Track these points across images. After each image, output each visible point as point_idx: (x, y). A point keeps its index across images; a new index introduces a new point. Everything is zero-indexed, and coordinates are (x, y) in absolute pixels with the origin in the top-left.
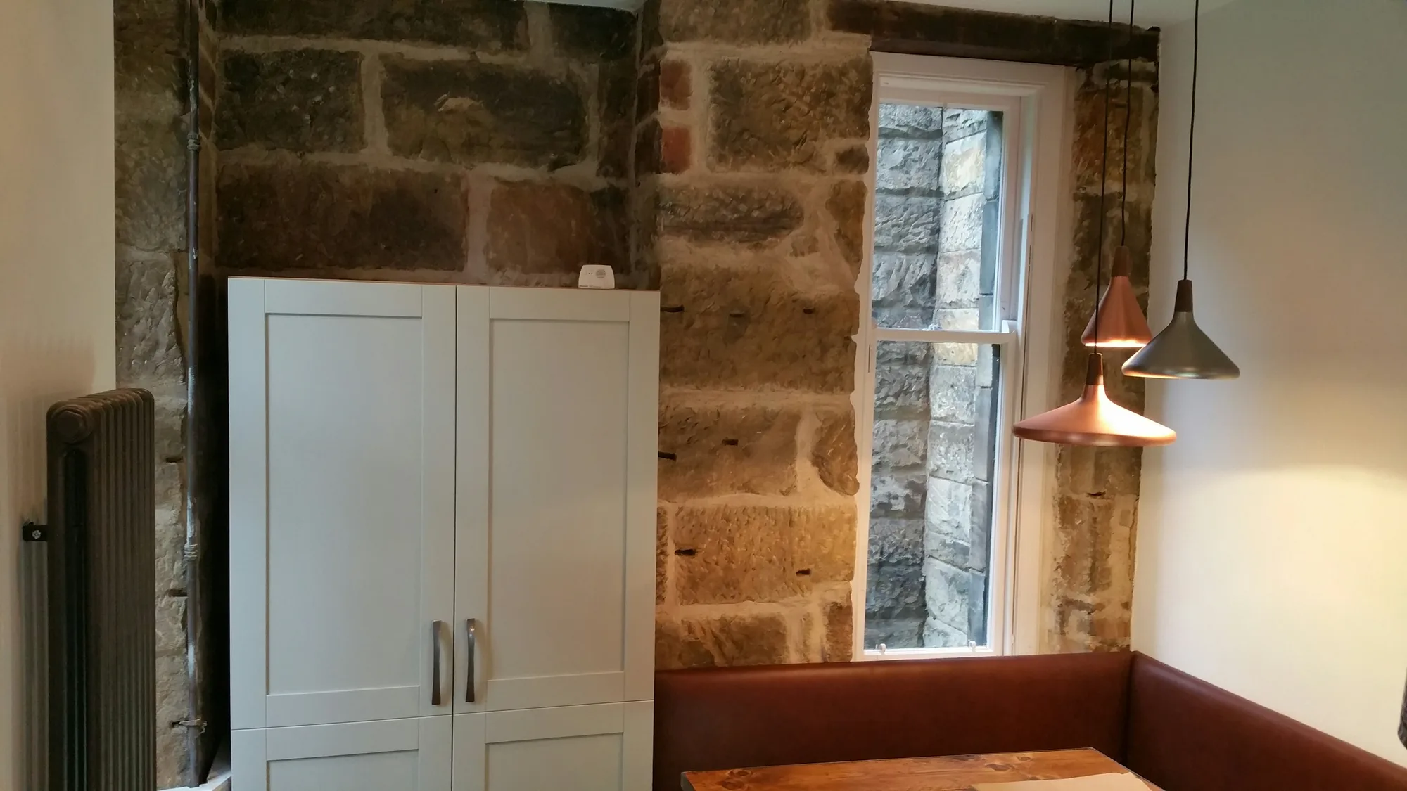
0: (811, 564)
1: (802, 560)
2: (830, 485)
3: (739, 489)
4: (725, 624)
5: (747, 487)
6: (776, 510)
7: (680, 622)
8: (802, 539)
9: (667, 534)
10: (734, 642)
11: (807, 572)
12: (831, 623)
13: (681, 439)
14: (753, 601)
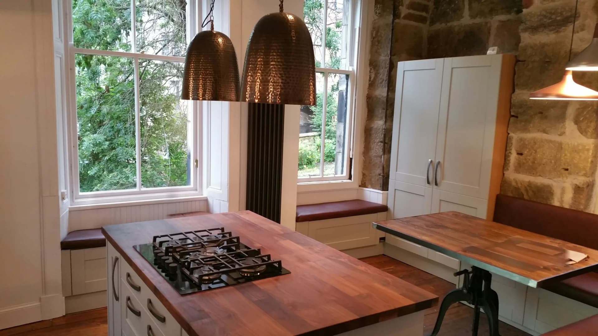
0: (569, 166)
1: (564, 164)
2: (582, 133)
3: (541, 131)
4: (530, 184)
5: (545, 132)
6: (554, 141)
7: (513, 179)
8: (566, 155)
9: (513, 146)
10: (533, 191)
11: (567, 170)
12: (575, 193)
13: (520, 110)
14: (542, 177)
